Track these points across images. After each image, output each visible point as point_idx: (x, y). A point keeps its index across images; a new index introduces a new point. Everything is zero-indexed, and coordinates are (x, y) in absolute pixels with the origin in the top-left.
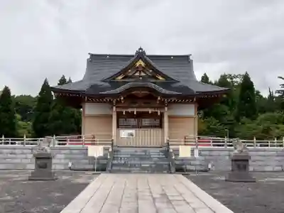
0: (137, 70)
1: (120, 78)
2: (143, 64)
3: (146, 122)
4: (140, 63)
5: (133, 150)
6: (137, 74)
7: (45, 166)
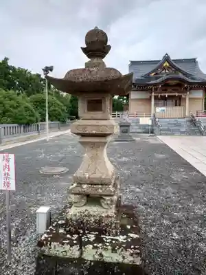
0: (164, 69)
1: (153, 74)
2: (168, 64)
3: (169, 102)
4: (166, 64)
5: (168, 120)
6: (164, 71)
7: (126, 132)
